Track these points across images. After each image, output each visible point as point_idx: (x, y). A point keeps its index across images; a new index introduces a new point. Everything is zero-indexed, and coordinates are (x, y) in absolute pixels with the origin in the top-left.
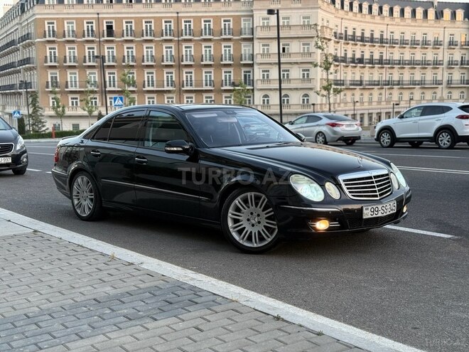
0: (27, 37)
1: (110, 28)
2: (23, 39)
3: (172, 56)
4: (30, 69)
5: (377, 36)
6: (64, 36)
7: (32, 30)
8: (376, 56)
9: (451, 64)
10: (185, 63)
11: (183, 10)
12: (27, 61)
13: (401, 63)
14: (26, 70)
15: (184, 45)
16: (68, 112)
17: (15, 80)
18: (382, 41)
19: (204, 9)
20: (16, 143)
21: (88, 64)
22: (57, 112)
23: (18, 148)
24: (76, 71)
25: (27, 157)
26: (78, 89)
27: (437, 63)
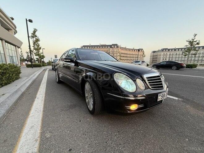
8: (126, 56)
9: (136, 57)
11: (100, 49)
19: (103, 49)
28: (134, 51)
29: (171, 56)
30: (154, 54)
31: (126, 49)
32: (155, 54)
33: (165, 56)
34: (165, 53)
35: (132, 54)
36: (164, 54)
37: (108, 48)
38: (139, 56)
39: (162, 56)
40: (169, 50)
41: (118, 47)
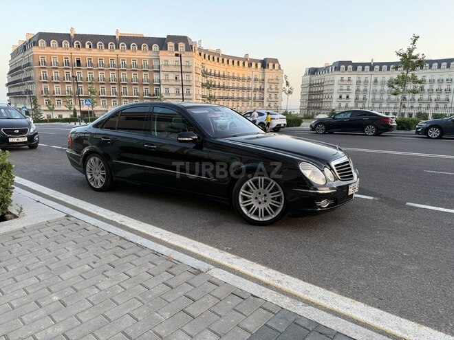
0: (29, 64)
1: (78, 62)
2: (26, 66)
3: (115, 78)
4: (31, 83)
5: (221, 74)
6: (51, 65)
7: (31, 61)
8: (221, 84)
9: (255, 90)
10: (122, 82)
11: (120, 53)
12: (29, 78)
13: (233, 88)
14: (29, 84)
15: (122, 72)
16: (56, 108)
17: (22, 89)
18: (224, 76)
19: (132, 54)
20: (30, 128)
21: (66, 81)
22: (49, 108)
23: (32, 131)
24: (59, 85)
25: (38, 137)
26: (61, 95)
27: (249, 89)
28: (250, 65)
29: (362, 88)
30: (314, 77)
31: (220, 59)
32: (316, 78)
33: (345, 87)
34: (346, 78)
35: (241, 76)
36: (342, 80)
37: (150, 49)
38: (267, 86)
39: (336, 88)
40: (355, 66)
41: (189, 48)
